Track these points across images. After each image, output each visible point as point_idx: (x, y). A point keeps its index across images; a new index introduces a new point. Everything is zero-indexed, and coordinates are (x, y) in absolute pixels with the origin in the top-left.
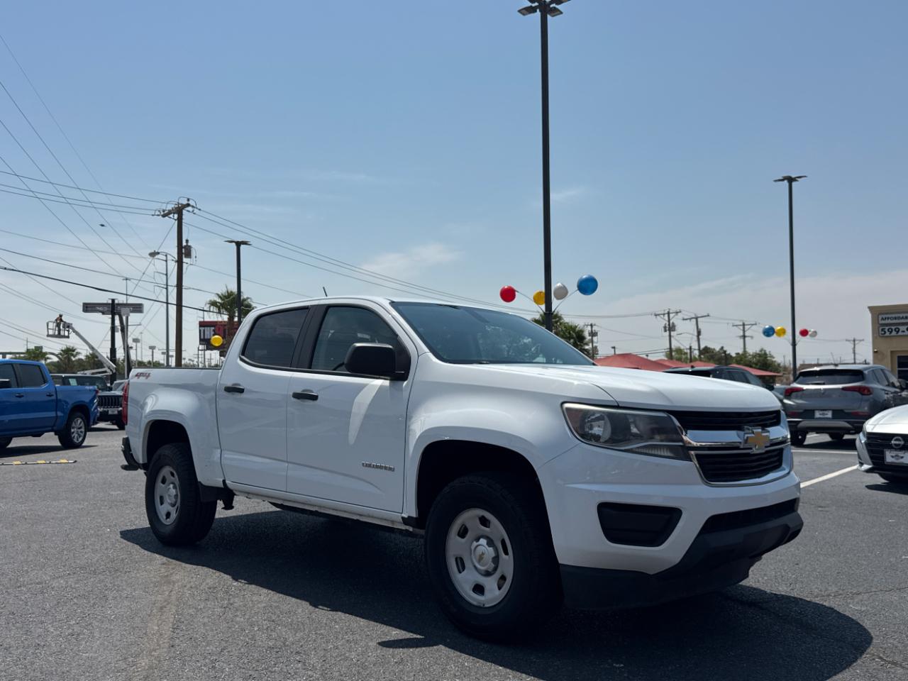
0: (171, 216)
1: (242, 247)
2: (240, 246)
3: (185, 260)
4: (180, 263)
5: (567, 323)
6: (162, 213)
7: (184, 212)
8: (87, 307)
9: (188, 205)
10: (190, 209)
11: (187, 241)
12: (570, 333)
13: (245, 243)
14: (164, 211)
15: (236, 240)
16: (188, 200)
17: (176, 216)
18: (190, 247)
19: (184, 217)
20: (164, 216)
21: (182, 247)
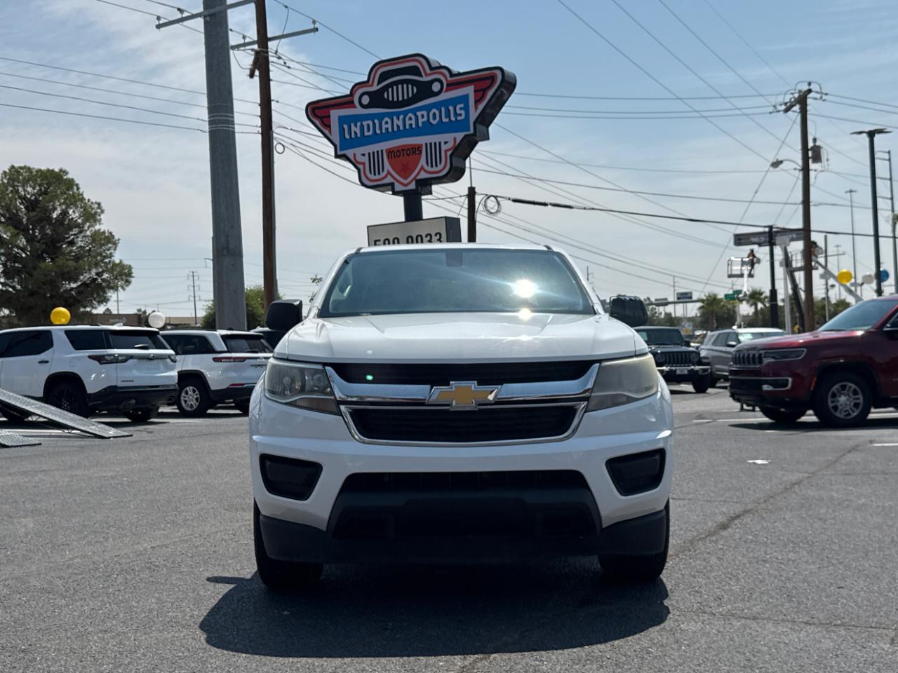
0: (794, 109)
1: (877, 137)
2: (874, 136)
3: (812, 166)
4: (806, 170)
6: (783, 107)
7: (809, 101)
8: (740, 239)
9: (810, 91)
11: (815, 140)
13: (881, 131)
15: (867, 130)
16: (810, 84)
17: (798, 108)
18: (819, 147)
19: (808, 108)
20: (787, 110)
21: (808, 150)
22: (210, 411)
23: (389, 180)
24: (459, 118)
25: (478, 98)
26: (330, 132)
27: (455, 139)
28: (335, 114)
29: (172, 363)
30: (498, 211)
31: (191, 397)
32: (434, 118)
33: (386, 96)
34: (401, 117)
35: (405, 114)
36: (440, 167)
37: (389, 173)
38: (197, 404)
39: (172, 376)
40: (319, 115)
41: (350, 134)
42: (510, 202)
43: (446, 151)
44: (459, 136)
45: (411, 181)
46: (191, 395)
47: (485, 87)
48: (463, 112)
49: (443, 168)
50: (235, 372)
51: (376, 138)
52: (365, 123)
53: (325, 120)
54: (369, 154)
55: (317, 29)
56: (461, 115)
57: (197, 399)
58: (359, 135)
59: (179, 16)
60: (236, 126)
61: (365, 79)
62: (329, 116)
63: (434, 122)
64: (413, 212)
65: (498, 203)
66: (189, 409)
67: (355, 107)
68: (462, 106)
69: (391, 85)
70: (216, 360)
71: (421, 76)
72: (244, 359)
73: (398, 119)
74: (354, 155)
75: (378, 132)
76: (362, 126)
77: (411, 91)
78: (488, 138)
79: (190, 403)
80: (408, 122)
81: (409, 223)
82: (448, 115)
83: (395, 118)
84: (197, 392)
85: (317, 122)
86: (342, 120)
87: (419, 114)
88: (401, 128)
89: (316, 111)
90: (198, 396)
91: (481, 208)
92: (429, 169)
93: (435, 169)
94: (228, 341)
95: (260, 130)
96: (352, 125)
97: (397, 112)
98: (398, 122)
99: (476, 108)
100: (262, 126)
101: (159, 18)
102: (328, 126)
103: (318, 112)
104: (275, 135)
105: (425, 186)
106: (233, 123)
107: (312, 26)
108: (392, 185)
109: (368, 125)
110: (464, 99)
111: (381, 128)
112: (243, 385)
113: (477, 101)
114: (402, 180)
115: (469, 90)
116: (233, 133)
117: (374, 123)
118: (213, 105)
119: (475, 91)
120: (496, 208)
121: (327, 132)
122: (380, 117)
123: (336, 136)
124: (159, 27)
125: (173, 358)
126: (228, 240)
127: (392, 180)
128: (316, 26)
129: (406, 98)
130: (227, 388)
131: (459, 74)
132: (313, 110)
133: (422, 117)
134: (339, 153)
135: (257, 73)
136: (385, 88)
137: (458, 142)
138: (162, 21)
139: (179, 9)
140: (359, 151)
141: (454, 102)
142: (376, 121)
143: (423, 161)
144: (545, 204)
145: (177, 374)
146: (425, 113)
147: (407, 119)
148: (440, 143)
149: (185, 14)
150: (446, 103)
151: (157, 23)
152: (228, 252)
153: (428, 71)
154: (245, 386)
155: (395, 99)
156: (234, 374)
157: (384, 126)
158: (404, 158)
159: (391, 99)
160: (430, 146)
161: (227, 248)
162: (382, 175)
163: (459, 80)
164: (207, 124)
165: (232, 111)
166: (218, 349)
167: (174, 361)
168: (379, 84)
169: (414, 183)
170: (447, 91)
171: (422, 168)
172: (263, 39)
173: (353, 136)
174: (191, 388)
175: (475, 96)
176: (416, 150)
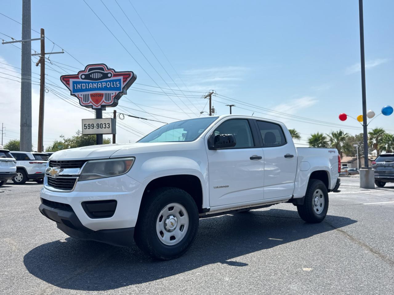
0: (208, 97)
1: (232, 107)
3: (212, 114)
5: (388, 134)
6: (204, 97)
7: (212, 96)
9: (213, 93)
10: (213, 94)
11: (213, 107)
12: (389, 138)
13: (233, 105)
14: (205, 96)
15: (230, 105)
16: (213, 91)
17: (209, 97)
18: (214, 109)
19: (212, 98)
20: (205, 98)
21: (211, 109)
22: (27, 182)
23: (91, 104)
24: (117, 86)
25: (125, 80)
26: (69, 86)
27: (116, 93)
28: (71, 81)
29: (15, 164)
30: (123, 119)
31: (19, 177)
32: (108, 85)
33: (91, 76)
34: (96, 84)
35: (98, 83)
36: (110, 102)
37: (91, 102)
38: (22, 179)
39: (14, 169)
40: (65, 80)
41: (77, 87)
42: (128, 116)
43: (112, 97)
44: (117, 92)
45: (99, 105)
46: (19, 176)
47: (127, 77)
48: (119, 84)
49: (111, 102)
50: (38, 168)
51: (86, 90)
52: (83, 84)
53: (67, 82)
54: (84, 95)
55: (64, 52)
56: (118, 85)
57: (22, 178)
58: (80, 88)
59: (12, 40)
60: (32, 82)
61: (84, 70)
62: (69, 81)
63: (108, 87)
64: (99, 115)
65: (124, 116)
66: (18, 181)
67: (79, 79)
68: (118, 82)
69: (93, 73)
70: (30, 163)
71: (104, 71)
72: (42, 163)
73: (95, 84)
74: (78, 95)
75: (87, 88)
76: (81, 85)
77: (100, 75)
78: (126, 94)
79: (18, 179)
80: (99, 86)
81: (97, 119)
82: (113, 85)
83: (94, 84)
84: (22, 175)
85: (64, 83)
86: (74, 82)
87: (103, 83)
88: (96, 87)
89: (64, 79)
90: (22, 176)
91: (118, 117)
92: (106, 102)
93: (108, 102)
94: (35, 156)
95: (40, 84)
96: (78, 85)
97: (95, 82)
98: (95, 85)
99: (123, 83)
100: (40, 83)
101: (3, 40)
102: (69, 84)
103: (65, 79)
104: (45, 86)
105: (104, 107)
106: (31, 80)
107: (62, 51)
108: (92, 106)
109: (84, 85)
110: (119, 80)
111: (88, 87)
112: (41, 172)
113: (124, 82)
114: (95, 104)
115: (121, 78)
116: (31, 83)
117: (86, 85)
118: (23, 73)
119: (123, 78)
120: (123, 117)
121: (68, 86)
122: (89, 83)
123: (71, 88)
124: (3, 43)
125: (15, 161)
126: (26, 121)
127: (92, 105)
128: (64, 51)
129: (98, 77)
130: (35, 174)
131: (117, 72)
132: (63, 78)
133: (104, 85)
134: (72, 93)
135: (40, 64)
136: (91, 74)
137: (117, 94)
138: (4, 42)
139: (12, 38)
140: (80, 94)
141: (116, 81)
142: (87, 84)
143: (104, 99)
144: (139, 118)
145: (16, 168)
146: (105, 83)
147: (98, 85)
148: (110, 94)
149: (14, 40)
150: (113, 81)
151: (3, 42)
152: (26, 125)
153: (107, 70)
154: (42, 173)
155: (94, 78)
156: (37, 169)
157: (90, 86)
158: (97, 98)
159: (93, 77)
160: (106, 94)
161: (26, 123)
162: (88, 102)
163: (117, 74)
164: (21, 79)
165: (31, 76)
166: (31, 159)
167: (15, 163)
168: (88, 72)
169: (100, 106)
170: (113, 77)
171: (103, 101)
172: (43, 53)
173: (78, 88)
174: (19, 173)
175: (123, 80)
176: (101, 95)
